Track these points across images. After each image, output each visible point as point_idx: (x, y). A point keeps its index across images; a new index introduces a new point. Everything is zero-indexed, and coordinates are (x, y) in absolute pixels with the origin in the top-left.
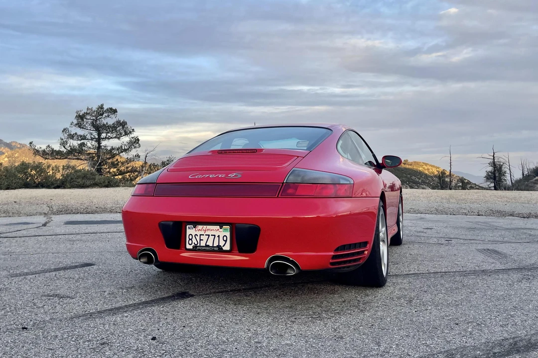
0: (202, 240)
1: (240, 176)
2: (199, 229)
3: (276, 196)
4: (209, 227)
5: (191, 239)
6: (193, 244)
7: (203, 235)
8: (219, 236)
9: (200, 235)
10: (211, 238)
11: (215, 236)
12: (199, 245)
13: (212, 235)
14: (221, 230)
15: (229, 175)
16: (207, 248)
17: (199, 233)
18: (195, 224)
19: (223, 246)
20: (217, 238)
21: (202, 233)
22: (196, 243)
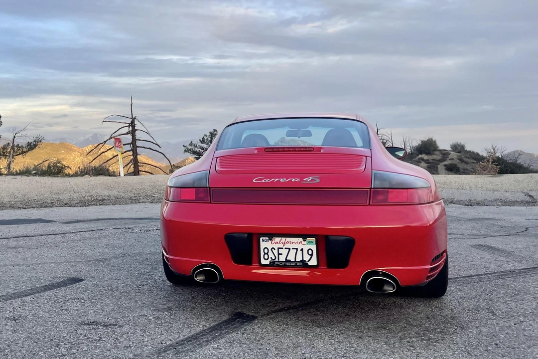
0: (282, 254)
1: (318, 181)
2: (276, 241)
3: (368, 204)
4: (288, 239)
5: (267, 254)
6: (270, 259)
7: (282, 248)
8: (302, 250)
9: (279, 248)
10: (293, 252)
11: (297, 249)
12: (277, 260)
13: (293, 249)
14: (305, 243)
15: (304, 180)
16: (288, 264)
17: (276, 246)
18: (271, 236)
19: (309, 261)
20: (299, 253)
21: (281, 246)
22: (273, 258)
